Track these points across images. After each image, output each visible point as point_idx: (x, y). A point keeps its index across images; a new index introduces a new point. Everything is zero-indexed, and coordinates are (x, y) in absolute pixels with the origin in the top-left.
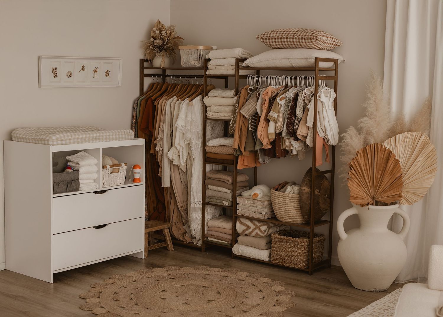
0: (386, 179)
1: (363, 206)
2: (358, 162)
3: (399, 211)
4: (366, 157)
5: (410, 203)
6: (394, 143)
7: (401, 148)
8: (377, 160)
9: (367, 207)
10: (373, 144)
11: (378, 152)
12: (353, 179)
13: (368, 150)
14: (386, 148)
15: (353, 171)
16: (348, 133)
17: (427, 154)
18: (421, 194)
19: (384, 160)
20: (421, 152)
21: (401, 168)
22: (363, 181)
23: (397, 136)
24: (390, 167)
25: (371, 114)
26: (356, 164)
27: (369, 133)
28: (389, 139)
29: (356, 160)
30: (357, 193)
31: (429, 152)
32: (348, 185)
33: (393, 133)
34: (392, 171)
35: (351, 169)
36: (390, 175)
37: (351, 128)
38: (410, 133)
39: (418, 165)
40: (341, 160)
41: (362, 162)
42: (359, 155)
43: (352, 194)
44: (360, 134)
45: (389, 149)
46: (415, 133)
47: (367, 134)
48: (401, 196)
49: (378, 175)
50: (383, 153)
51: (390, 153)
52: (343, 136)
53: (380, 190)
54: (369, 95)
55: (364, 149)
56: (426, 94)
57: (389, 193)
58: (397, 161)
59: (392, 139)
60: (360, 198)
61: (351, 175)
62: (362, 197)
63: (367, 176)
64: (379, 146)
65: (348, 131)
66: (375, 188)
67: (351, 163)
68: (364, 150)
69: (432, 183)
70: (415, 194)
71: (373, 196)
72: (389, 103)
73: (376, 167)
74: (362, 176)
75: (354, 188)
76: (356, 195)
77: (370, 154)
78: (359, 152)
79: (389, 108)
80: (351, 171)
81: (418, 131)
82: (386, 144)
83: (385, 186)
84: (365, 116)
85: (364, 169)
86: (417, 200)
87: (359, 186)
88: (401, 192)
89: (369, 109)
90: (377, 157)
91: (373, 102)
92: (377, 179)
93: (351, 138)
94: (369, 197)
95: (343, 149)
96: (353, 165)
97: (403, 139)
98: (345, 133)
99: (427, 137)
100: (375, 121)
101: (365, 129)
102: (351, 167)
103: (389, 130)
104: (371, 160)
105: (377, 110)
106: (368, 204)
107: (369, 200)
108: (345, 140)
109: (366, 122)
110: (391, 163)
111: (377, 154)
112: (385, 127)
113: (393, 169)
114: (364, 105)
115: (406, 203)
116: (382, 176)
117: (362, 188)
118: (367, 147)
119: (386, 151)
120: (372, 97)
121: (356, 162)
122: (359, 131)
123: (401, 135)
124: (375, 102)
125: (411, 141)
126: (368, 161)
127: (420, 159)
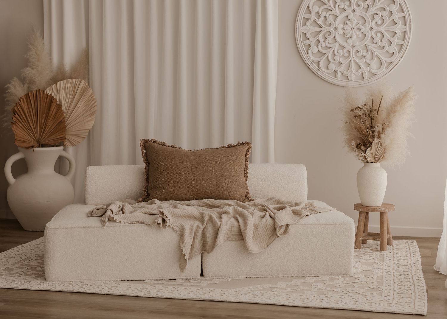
0: (50, 124)
1: (28, 148)
2: (21, 107)
3: (64, 154)
4: (29, 103)
5: (73, 145)
6: (56, 91)
7: (63, 95)
8: (40, 105)
9: (32, 150)
10: (35, 91)
11: (40, 98)
12: (17, 123)
13: (31, 96)
14: (48, 94)
15: (17, 116)
16: (12, 83)
17: (86, 99)
18: (83, 135)
19: (47, 105)
20: (81, 97)
21: (63, 113)
22: (28, 126)
23: (58, 83)
24: (53, 112)
25: (33, 65)
26: (20, 109)
27: (32, 82)
28: (51, 86)
29: (19, 105)
30: (23, 137)
31: (88, 97)
32: (13, 129)
33: (55, 80)
34: (55, 115)
35: (15, 114)
36: (53, 119)
37: (14, 80)
38: (70, 80)
39: (80, 110)
40: (6, 109)
41: (25, 107)
42: (22, 100)
43: (17, 138)
44: (23, 84)
45: (50, 95)
46: (74, 80)
47: (30, 84)
48: (65, 139)
49: (42, 120)
50: (46, 99)
51: (52, 98)
52: (8, 87)
53: (45, 134)
54: (31, 47)
55: (27, 95)
56: (84, 44)
57: (53, 136)
58: (60, 106)
59: (53, 86)
60: (25, 142)
61: (15, 119)
62: (27, 141)
63: (32, 121)
64: (41, 92)
65: (12, 81)
66: (40, 132)
67: (14, 108)
68: (26, 97)
69: (92, 125)
70: (77, 136)
71: (38, 140)
72: (50, 54)
73: (40, 112)
74: (26, 121)
75: (18, 132)
76: (21, 139)
77: (33, 100)
78: (22, 98)
79: (50, 59)
80: (15, 115)
81: (78, 78)
82: (49, 91)
83: (49, 130)
84: (27, 66)
85: (28, 114)
86: (79, 141)
87: (23, 130)
88: (64, 135)
89: (31, 60)
90: (40, 103)
91: (34, 53)
92: (41, 124)
93: (15, 88)
94: (34, 141)
95: (8, 99)
96: (16, 110)
97: (64, 86)
98: (8, 84)
99: (86, 84)
100: (38, 71)
101: (28, 78)
102: (14, 112)
103: (51, 80)
104: (34, 105)
105: (38, 61)
106: (33, 147)
107: (34, 143)
108: (9, 91)
109: (28, 72)
110: (53, 108)
111: (39, 99)
112: (47, 75)
113: (56, 113)
114: (26, 56)
115: (70, 145)
116: (46, 120)
117: (27, 132)
118: (29, 93)
119: (48, 97)
120: (33, 49)
121: (19, 106)
122: (23, 80)
123: (62, 82)
124: (36, 53)
125: (72, 88)
126: (31, 107)
127: (81, 104)
